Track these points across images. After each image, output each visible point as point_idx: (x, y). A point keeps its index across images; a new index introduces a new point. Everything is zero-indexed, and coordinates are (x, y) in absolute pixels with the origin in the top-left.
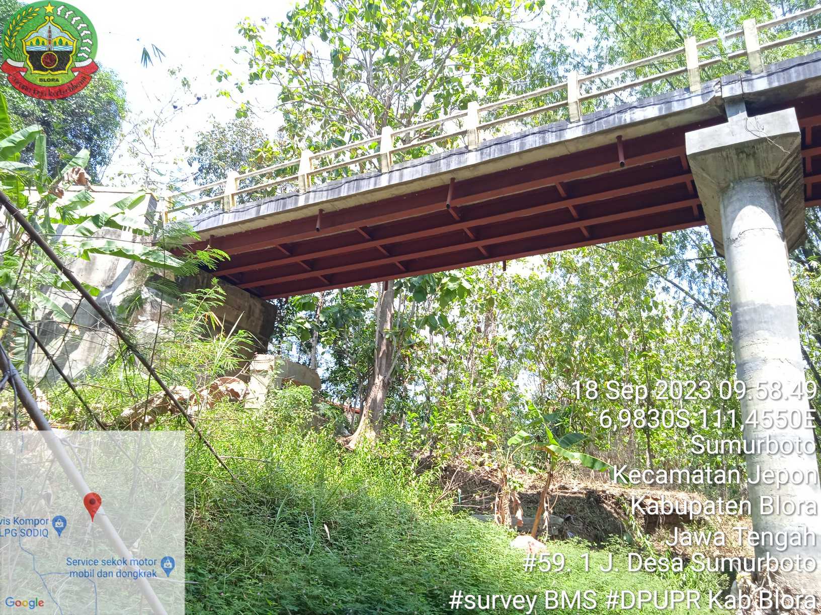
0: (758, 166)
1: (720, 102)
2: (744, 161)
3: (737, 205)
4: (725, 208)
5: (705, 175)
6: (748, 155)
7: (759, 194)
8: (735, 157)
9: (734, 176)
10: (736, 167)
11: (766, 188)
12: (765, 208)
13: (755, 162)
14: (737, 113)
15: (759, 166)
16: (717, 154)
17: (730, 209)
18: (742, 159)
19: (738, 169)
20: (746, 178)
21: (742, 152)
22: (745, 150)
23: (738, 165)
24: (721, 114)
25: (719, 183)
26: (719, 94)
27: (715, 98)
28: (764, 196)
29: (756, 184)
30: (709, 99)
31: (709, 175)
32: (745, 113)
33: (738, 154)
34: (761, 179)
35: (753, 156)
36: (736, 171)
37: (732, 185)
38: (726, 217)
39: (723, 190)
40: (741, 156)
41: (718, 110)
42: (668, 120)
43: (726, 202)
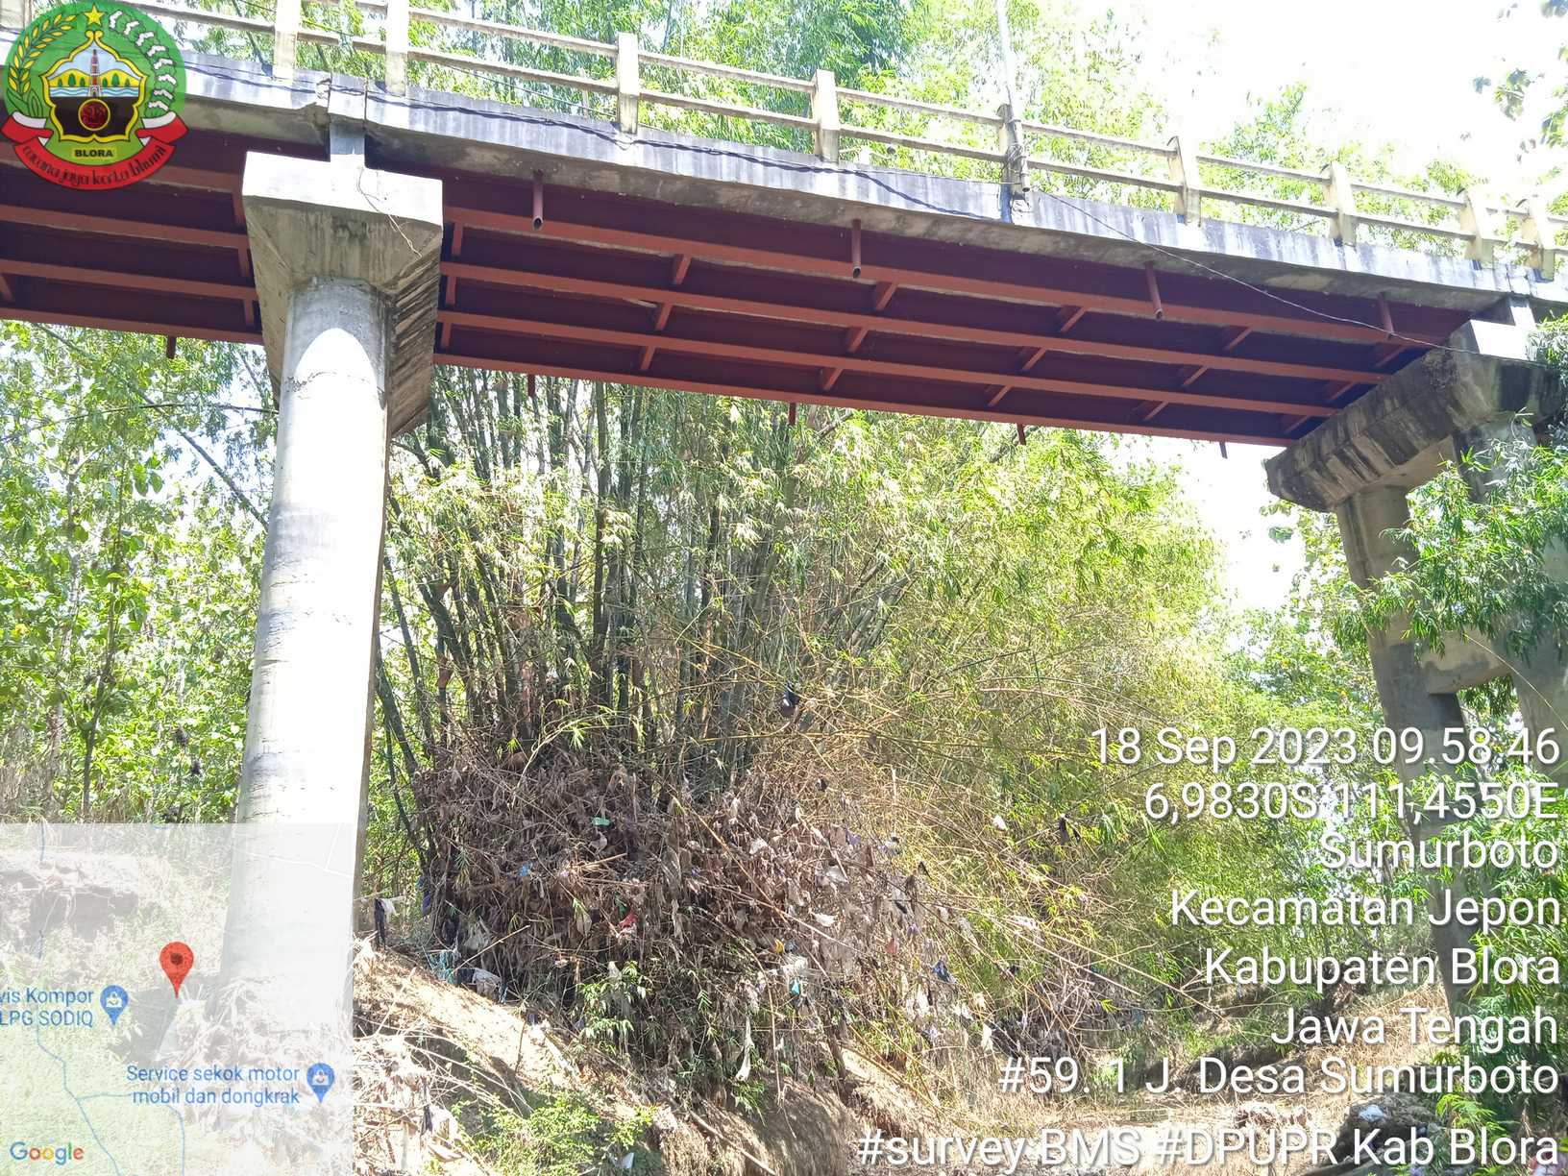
0: (365, 260)
1: (322, 120)
2: (345, 243)
3: (317, 322)
4: (295, 320)
5: (270, 245)
6: (352, 236)
7: (358, 313)
8: (329, 231)
9: (322, 264)
10: (328, 249)
11: (372, 306)
12: (364, 341)
13: (362, 253)
14: (348, 151)
15: (367, 262)
16: (300, 215)
17: (303, 325)
18: (341, 239)
19: (332, 255)
20: (342, 276)
21: (344, 227)
22: (350, 224)
23: (332, 249)
24: (321, 142)
25: (293, 270)
26: (322, 103)
27: (313, 106)
28: (366, 319)
29: (358, 294)
30: (304, 104)
31: (277, 248)
32: (362, 158)
33: (335, 228)
34: (368, 289)
35: (361, 242)
36: (328, 259)
37: (315, 280)
38: (294, 338)
39: (300, 287)
40: (341, 233)
41: (317, 133)
42: (220, 112)
43: (299, 310)
